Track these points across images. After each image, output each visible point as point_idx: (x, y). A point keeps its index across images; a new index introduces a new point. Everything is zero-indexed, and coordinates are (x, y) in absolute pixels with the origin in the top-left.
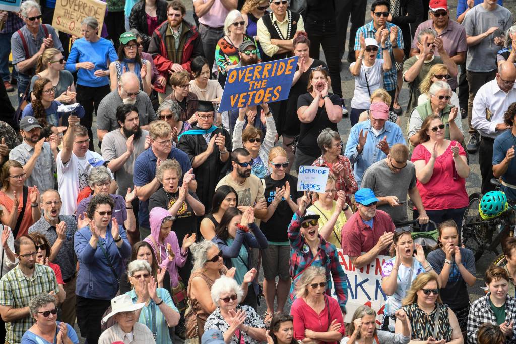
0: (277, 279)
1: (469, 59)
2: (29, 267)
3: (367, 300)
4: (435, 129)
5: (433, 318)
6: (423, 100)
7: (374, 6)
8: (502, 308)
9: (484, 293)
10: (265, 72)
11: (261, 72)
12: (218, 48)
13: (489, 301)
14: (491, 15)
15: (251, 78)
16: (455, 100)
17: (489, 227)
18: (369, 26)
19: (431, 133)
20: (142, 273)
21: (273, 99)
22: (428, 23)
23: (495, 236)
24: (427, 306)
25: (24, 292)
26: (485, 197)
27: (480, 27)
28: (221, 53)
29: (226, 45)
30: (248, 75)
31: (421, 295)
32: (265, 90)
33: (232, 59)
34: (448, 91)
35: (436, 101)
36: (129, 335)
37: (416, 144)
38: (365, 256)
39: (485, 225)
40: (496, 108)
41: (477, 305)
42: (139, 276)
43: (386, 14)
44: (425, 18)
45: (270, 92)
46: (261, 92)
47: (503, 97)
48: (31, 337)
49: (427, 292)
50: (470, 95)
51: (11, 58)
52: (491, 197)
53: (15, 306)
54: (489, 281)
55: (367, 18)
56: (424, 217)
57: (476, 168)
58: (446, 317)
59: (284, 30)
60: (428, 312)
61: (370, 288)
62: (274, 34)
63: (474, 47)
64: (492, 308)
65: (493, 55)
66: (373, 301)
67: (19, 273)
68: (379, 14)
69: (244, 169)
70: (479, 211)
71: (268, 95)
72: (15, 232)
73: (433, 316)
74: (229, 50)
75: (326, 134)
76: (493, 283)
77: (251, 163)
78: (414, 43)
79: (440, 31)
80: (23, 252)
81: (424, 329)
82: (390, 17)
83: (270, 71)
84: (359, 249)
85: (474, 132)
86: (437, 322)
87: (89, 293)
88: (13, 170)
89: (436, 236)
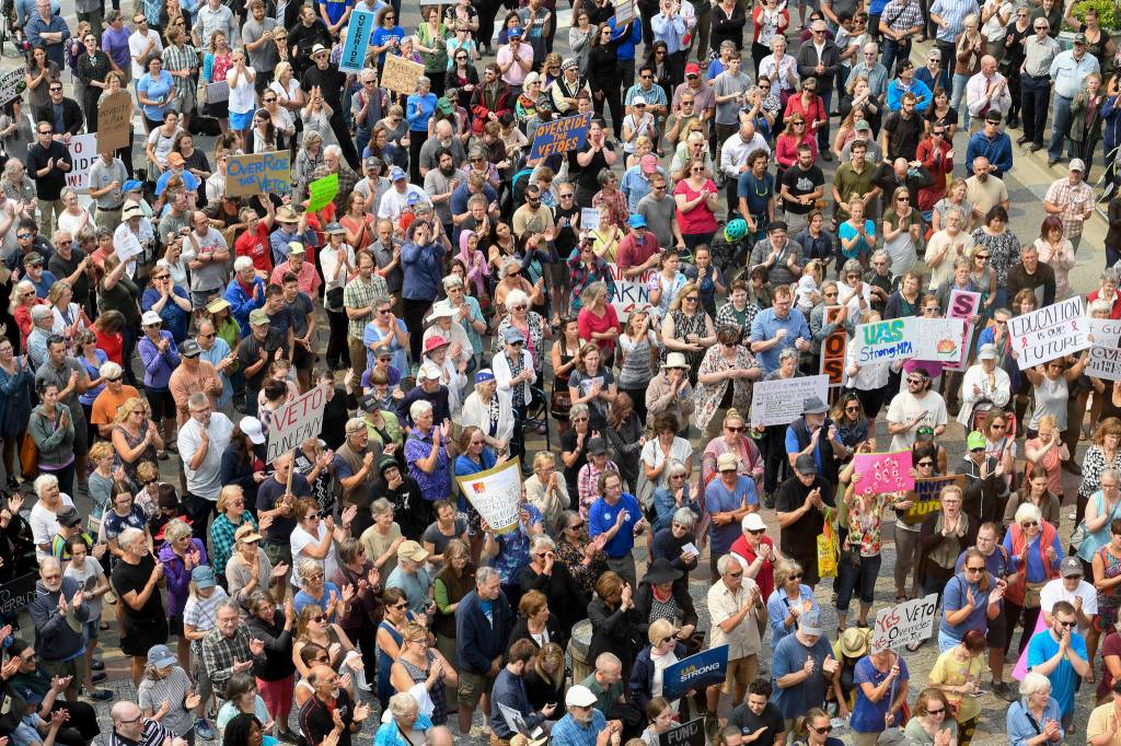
0: (562, 287)
1: (718, 114)
2: (367, 277)
3: (632, 302)
4: (696, 169)
5: (693, 321)
6: (681, 146)
7: (641, 71)
8: (743, 312)
9: (728, 301)
10: (566, 127)
11: (562, 127)
12: (518, 102)
13: (732, 307)
14: (735, 80)
15: (555, 131)
16: (706, 148)
17: (731, 248)
18: (638, 86)
19: (692, 172)
20: (457, 288)
21: (572, 148)
22: (685, 84)
23: (735, 255)
24: (688, 310)
25: (364, 296)
26: (730, 224)
27: (726, 89)
28: (522, 106)
29: (525, 100)
30: (553, 129)
31: (685, 301)
32: (565, 140)
33: (530, 111)
34: (701, 140)
35: (693, 148)
36: (447, 332)
37: (677, 182)
38: (635, 269)
39: (729, 246)
40: (740, 156)
41: (722, 309)
42: (455, 291)
43: (651, 77)
44: (682, 81)
45: (570, 142)
46: (563, 142)
47: (744, 148)
48: (371, 327)
49: (689, 299)
50: (719, 143)
51: (352, 110)
52: (735, 225)
53: (358, 308)
54: (732, 292)
55: (636, 80)
56: (681, 244)
57: (724, 203)
58: (703, 320)
59: (572, 89)
60: (689, 316)
61: (634, 293)
62: (566, 94)
63: (722, 105)
64: (735, 312)
65: (736, 111)
66: (637, 303)
67: (360, 282)
68: (645, 77)
69: (534, 203)
70: (725, 235)
71: (568, 145)
72: (356, 250)
73: (693, 319)
74: (527, 104)
75: (603, 173)
76: (735, 293)
77: (540, 198)
78: (675, 101)
79: (693, 91)
80: (362, 265)
81: (685, 329)
82: (656, 80)
83: (569, 125)
84: (629, 262)
85: (722, 173)
86: (696, 324)
87: (413, 295)
88: (357, 199)
89: (691, 260)
